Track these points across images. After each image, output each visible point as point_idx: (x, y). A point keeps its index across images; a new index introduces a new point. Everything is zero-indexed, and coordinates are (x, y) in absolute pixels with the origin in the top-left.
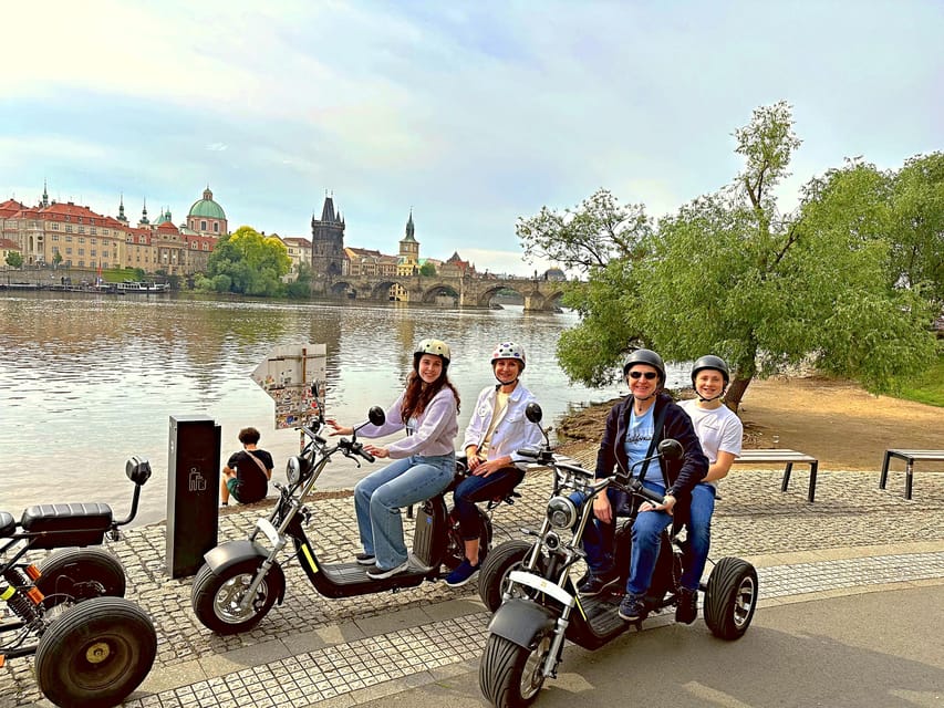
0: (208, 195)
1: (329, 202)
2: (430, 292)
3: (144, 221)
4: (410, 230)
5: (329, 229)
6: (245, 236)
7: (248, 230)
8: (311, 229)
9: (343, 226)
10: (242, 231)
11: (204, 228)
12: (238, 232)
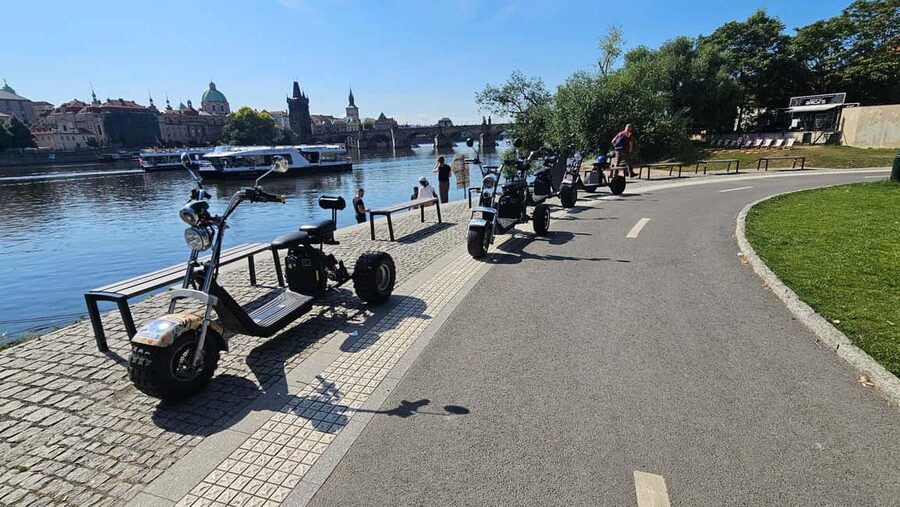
0: (212, 86)
1: (296, 85)
2: (372, 139)
3: (169, 108)
4: (351, 99)
5: (299, 103)
6: (245, 113)
7: (246, 109)
8: (287, 105)
9: (307, 100)
10: (243, 110)
11: (214, 110)
12: (240, 111)
